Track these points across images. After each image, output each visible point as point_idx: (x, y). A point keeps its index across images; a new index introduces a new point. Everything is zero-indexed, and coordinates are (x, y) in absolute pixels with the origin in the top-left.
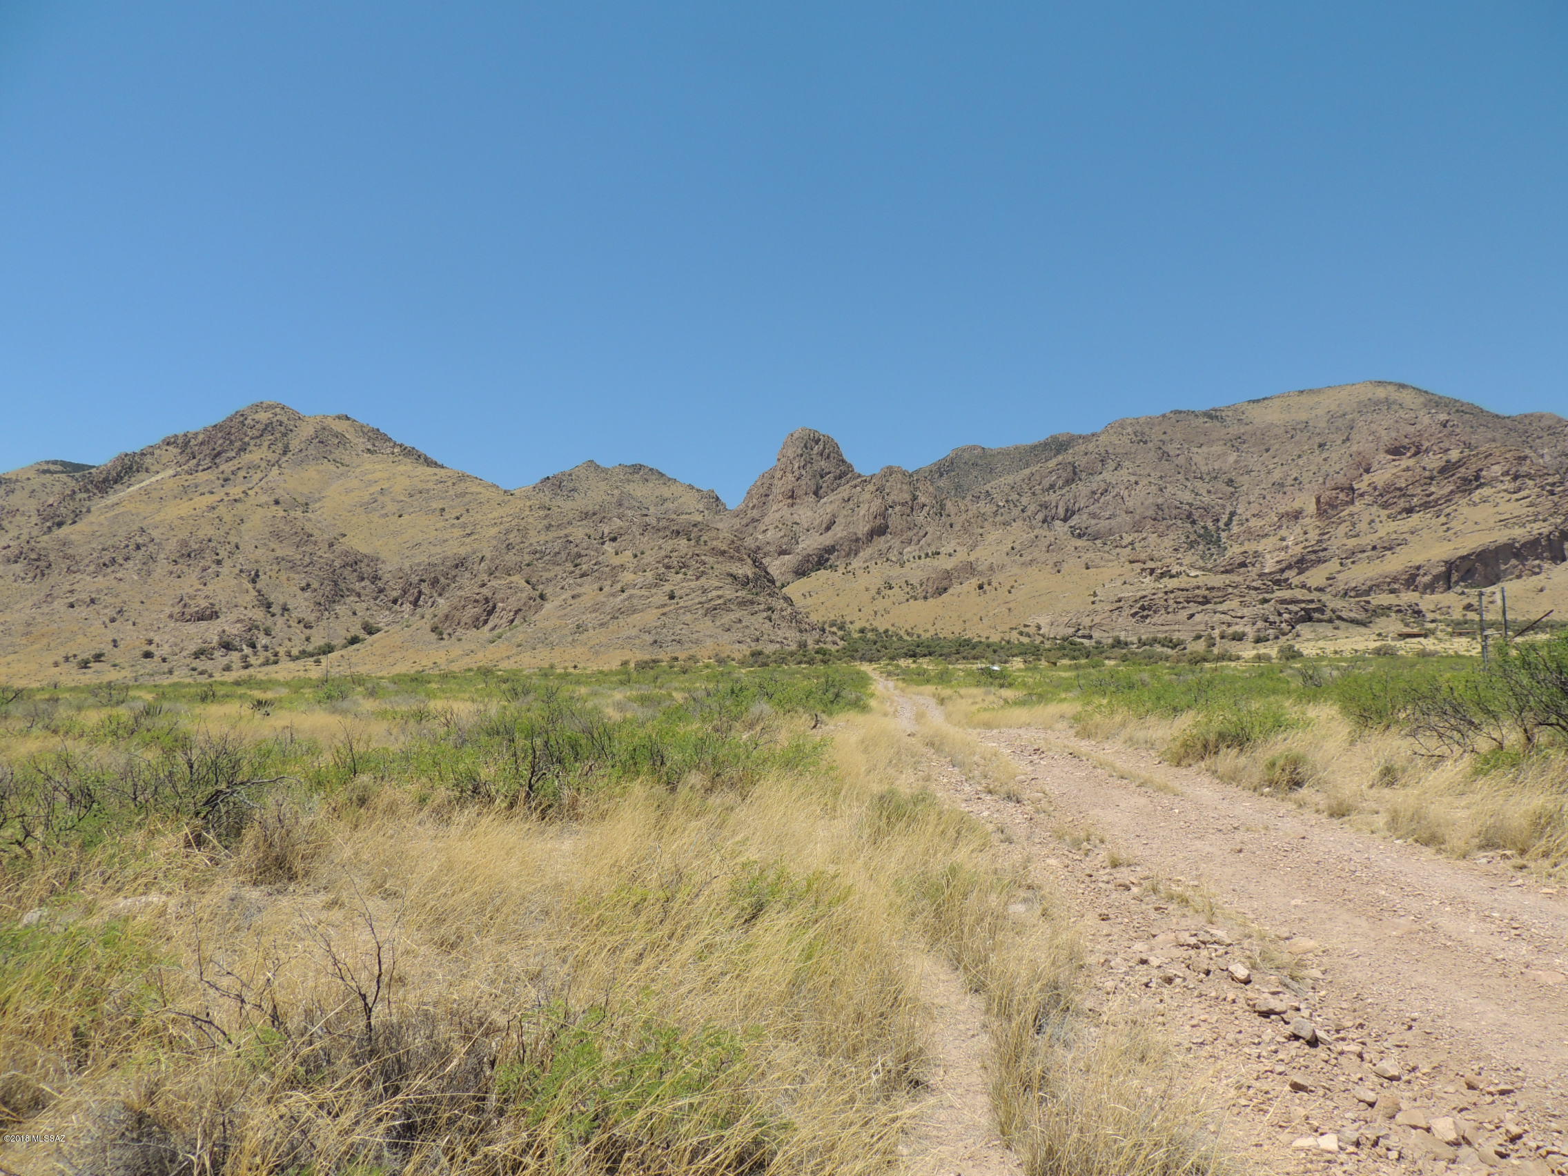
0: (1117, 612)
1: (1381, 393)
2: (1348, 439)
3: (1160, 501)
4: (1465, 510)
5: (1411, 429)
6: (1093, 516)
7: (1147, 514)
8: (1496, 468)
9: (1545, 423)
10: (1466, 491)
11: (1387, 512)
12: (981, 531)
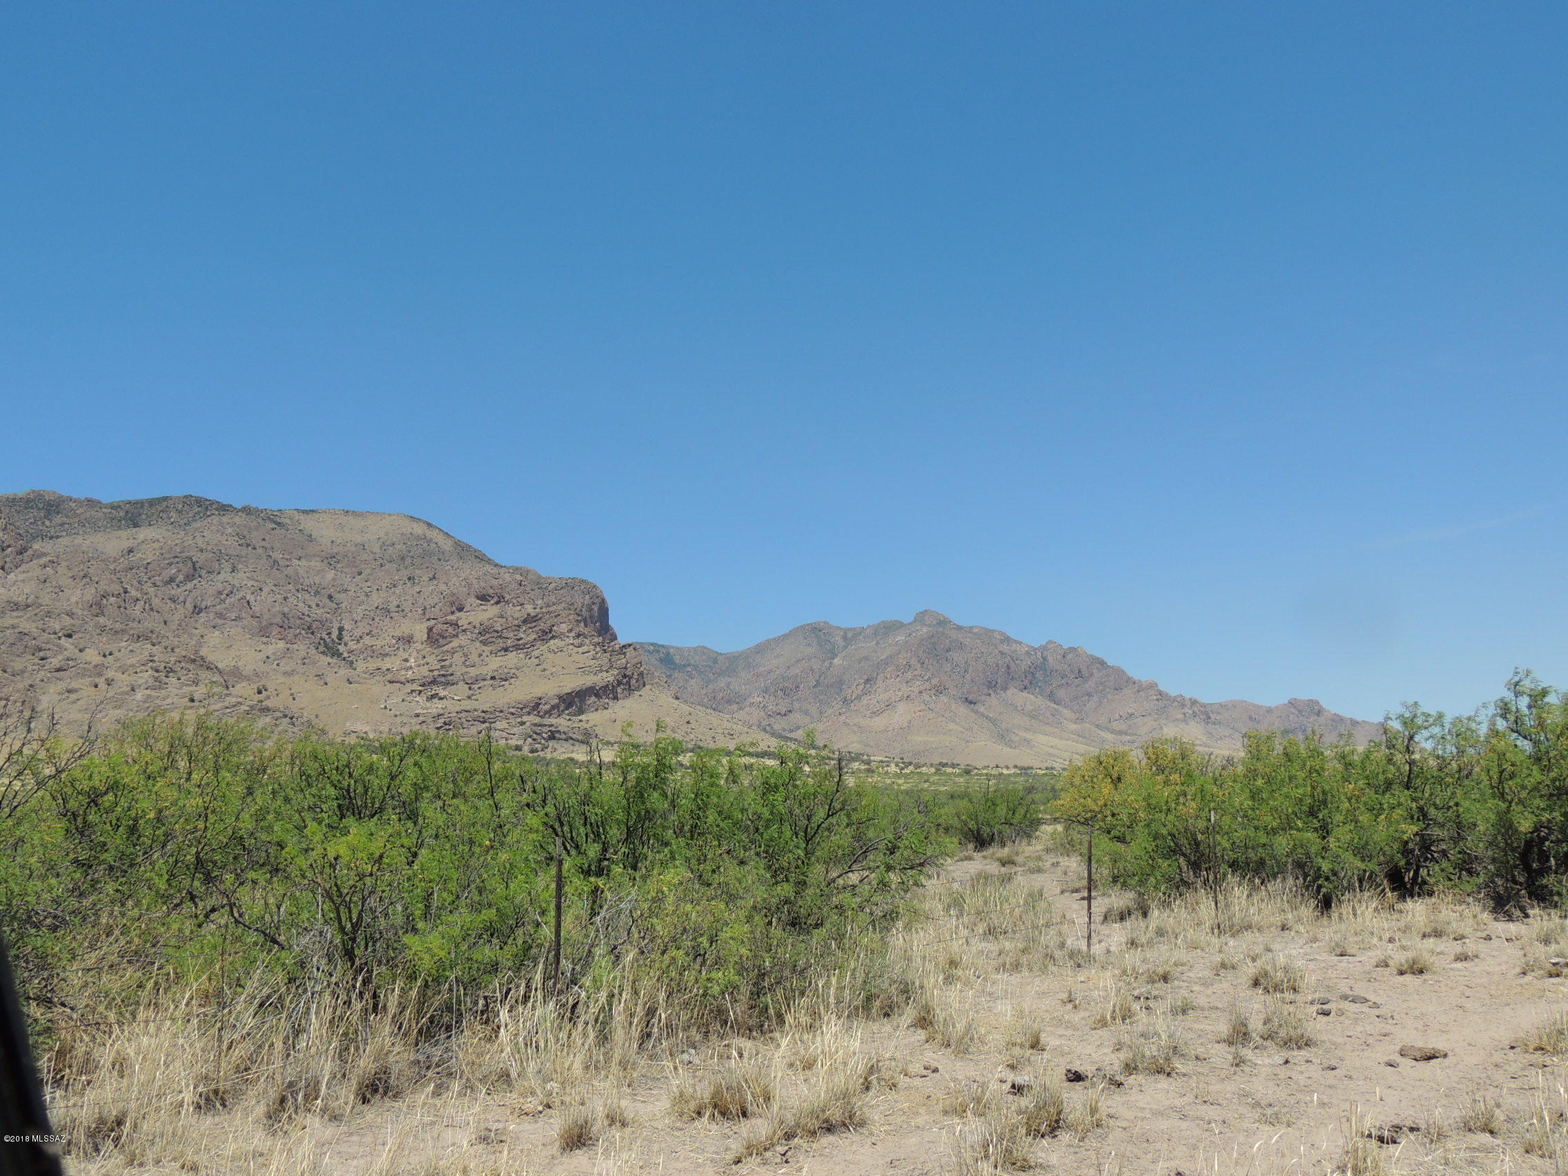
2: (434, 578)
3: (286, 610)
4: (549, 656)
6: (220, 615)
7: (274, 621)
8: (564, 626)
10: (544, 640)
11: (490, 648)
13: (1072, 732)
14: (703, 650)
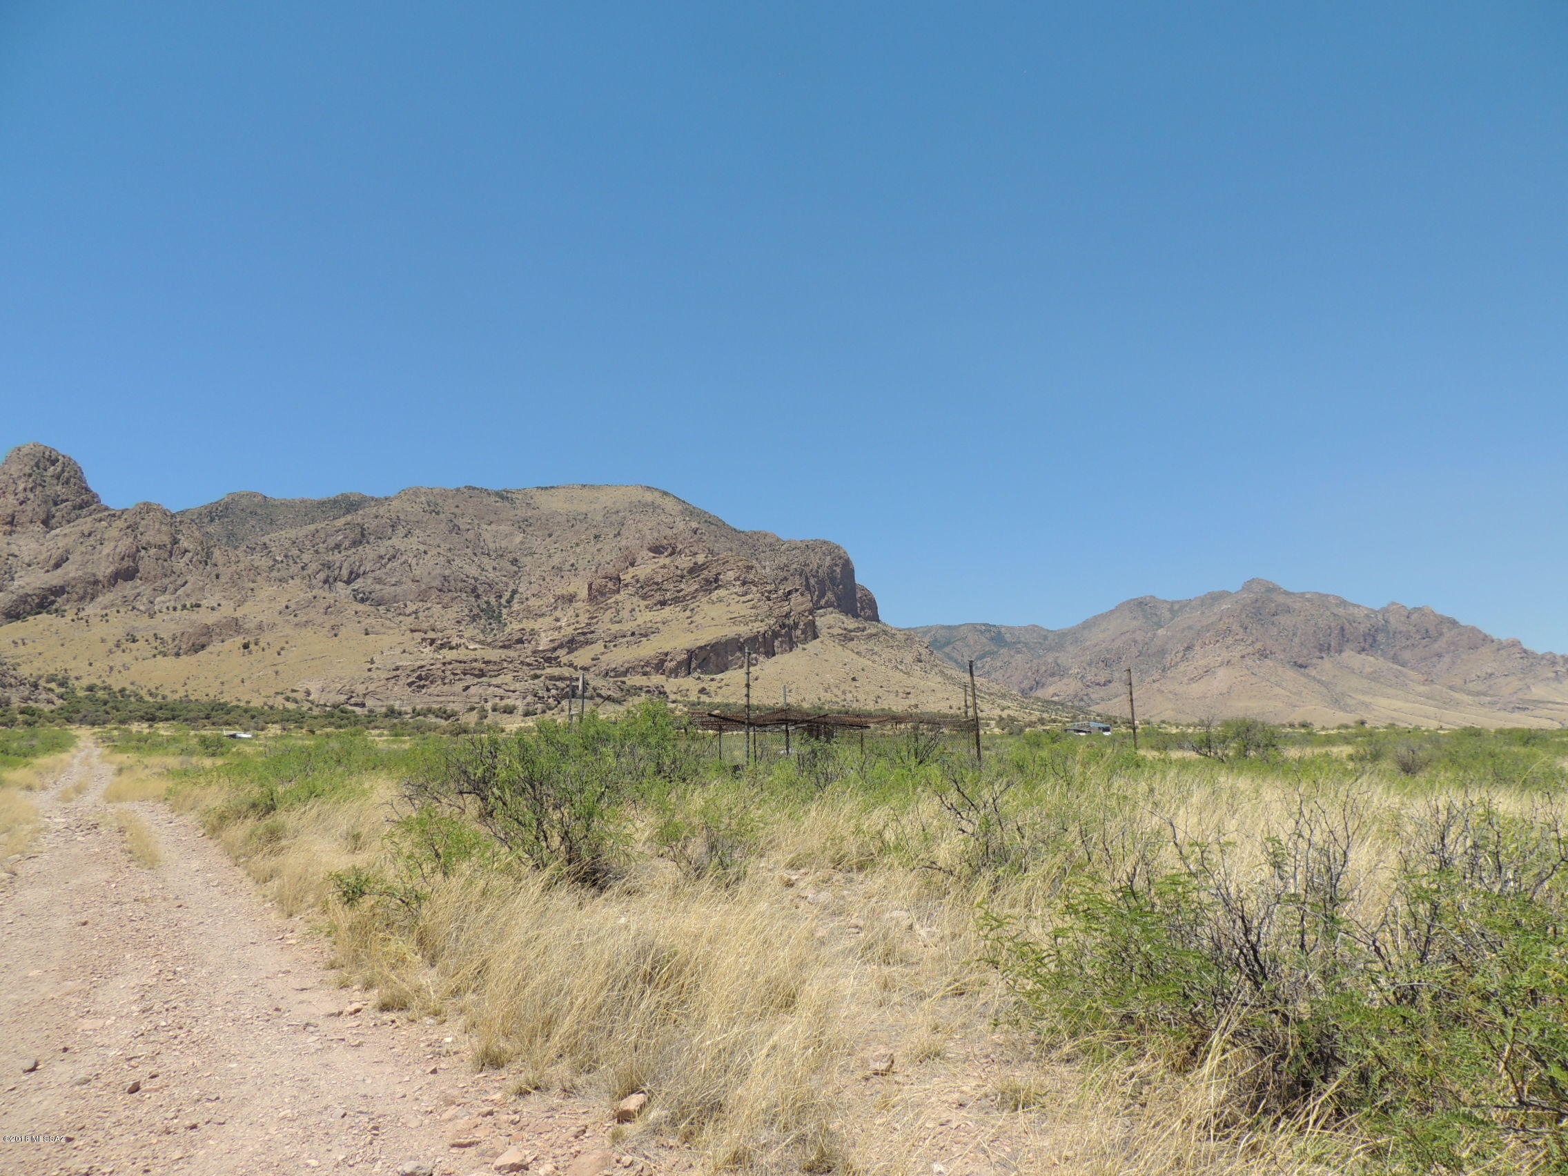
0: (393, 681)
1: (649, 497)
2: (619, 534)
3: (447, 572)
4: (706, 607)
5: (669, 532)
6: (379, 581)
7: (433, 584)
8: (730, 573)
9: (768, 540)
10: (707, 590)
11: (646, 603)
12: (252, 585)
13: (1420, 695)
14: (1034, 629)
